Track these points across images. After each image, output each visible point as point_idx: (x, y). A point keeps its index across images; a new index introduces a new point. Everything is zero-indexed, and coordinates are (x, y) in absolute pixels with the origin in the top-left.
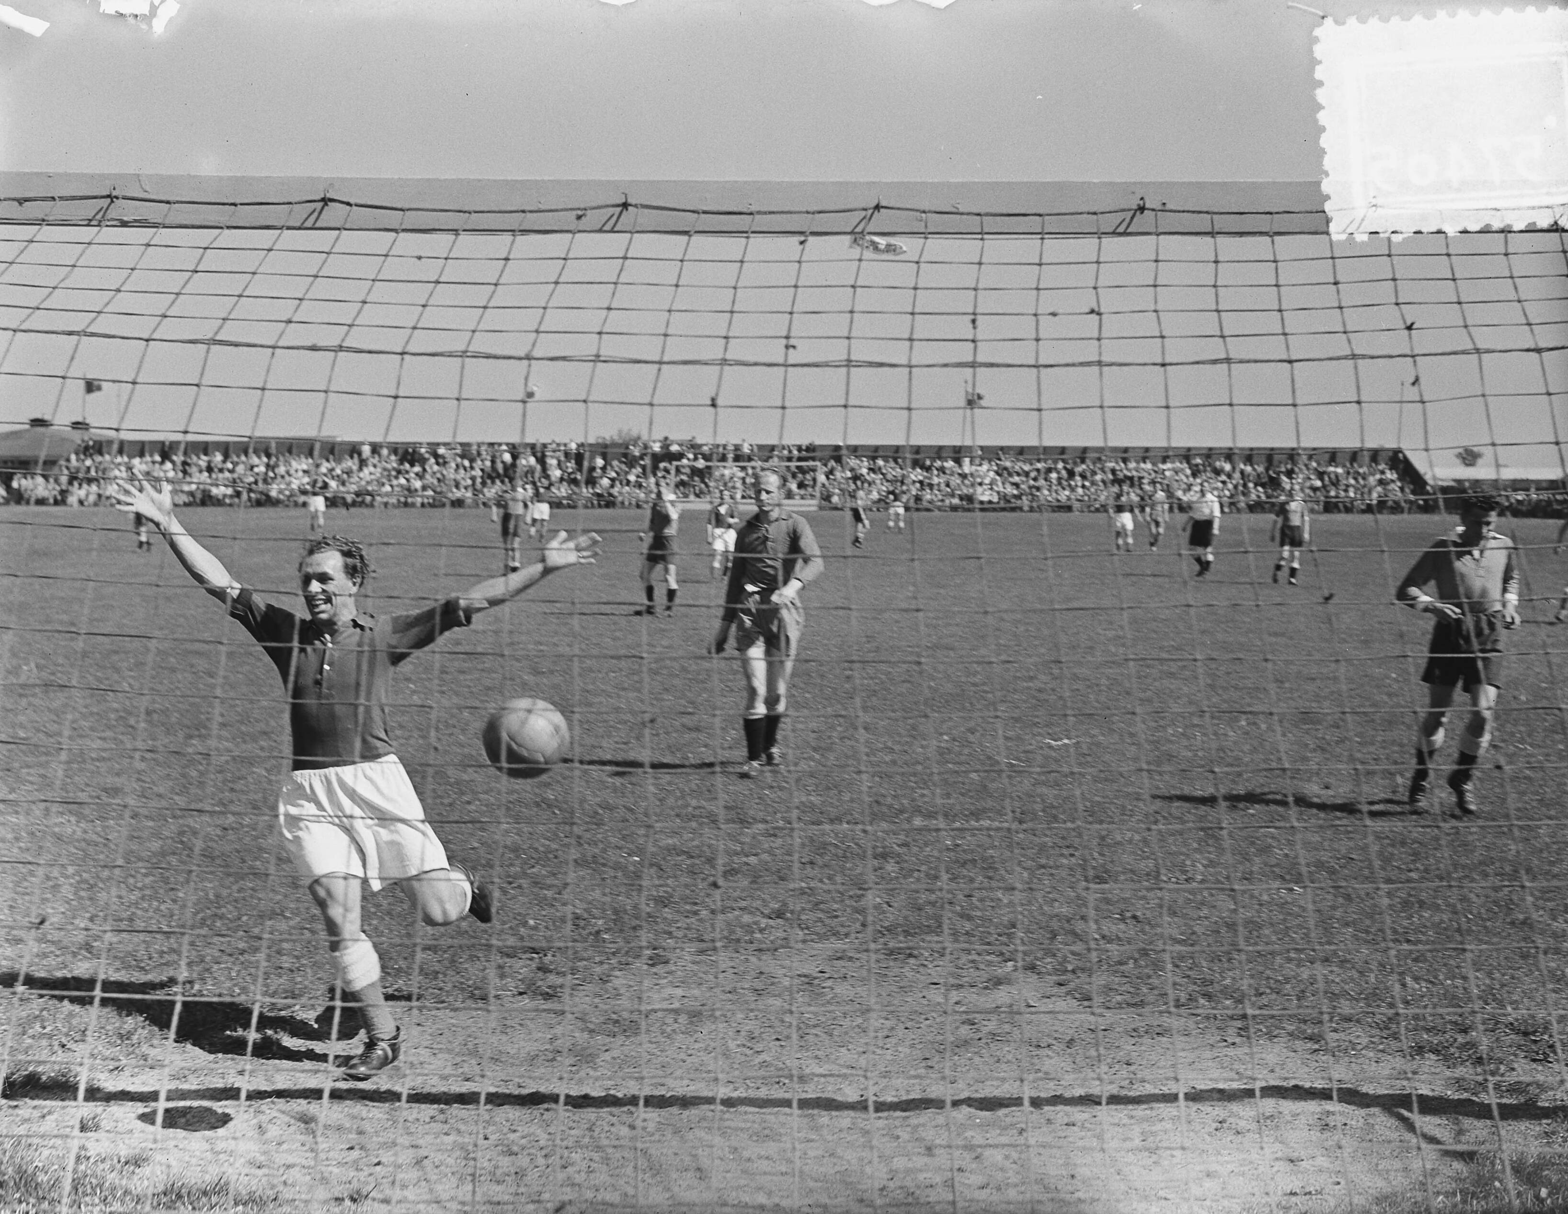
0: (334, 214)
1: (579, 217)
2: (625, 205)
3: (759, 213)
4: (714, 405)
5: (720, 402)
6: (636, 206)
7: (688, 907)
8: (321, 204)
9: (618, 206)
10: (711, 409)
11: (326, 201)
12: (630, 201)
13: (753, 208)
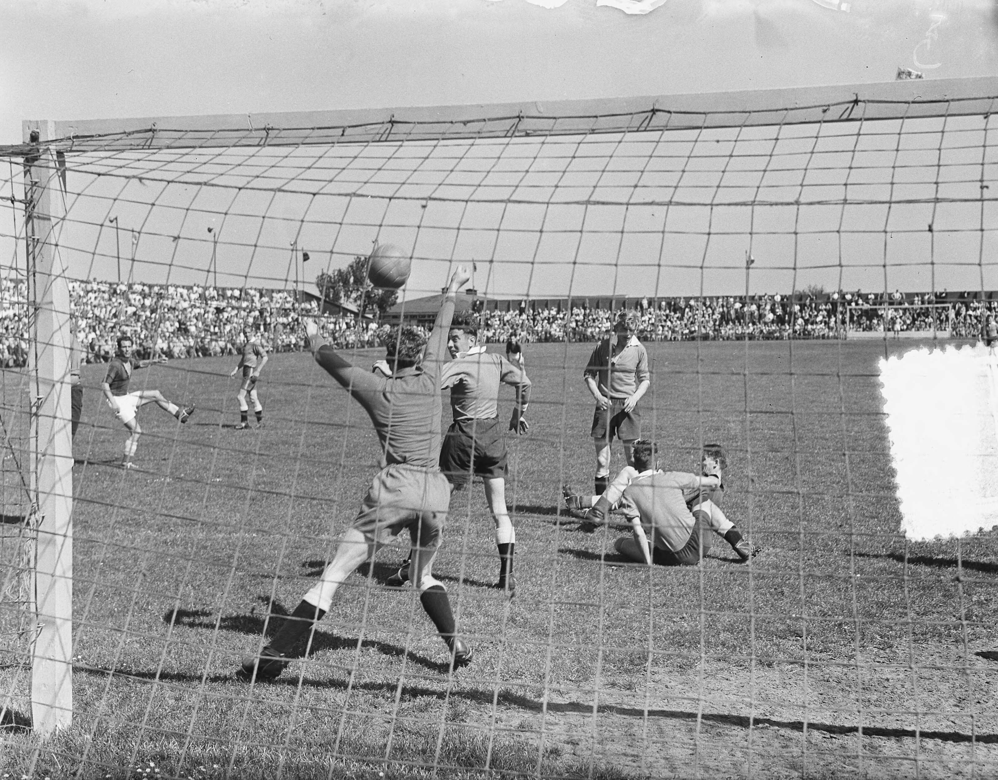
0: (660, 119)
1: (824, 111)
2: (856, 102)
3: (953, 100)
4: (930, 230)
5: (935, 228)
6: (864, 101)
7: (900, 610)
8: (650, 114)
9: (851, 102)
10: (930, 234)
11: (654, 111)
12: (859, 98)
13: (946, 98)
